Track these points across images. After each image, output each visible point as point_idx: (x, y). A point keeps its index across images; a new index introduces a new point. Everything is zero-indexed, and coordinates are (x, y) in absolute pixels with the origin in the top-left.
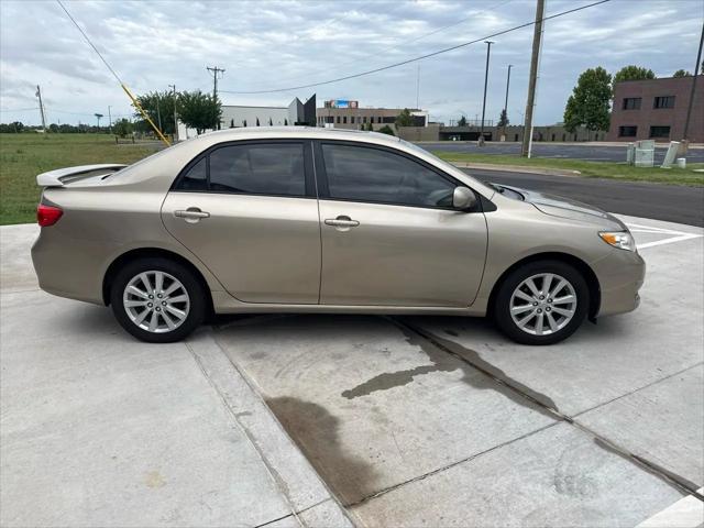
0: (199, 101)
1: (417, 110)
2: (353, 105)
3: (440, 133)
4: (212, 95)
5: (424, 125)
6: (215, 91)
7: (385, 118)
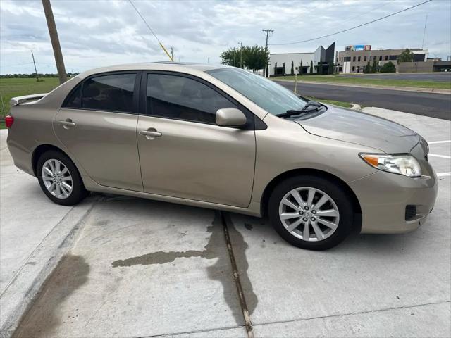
0: (256, 52)
1: (419, 50)
2: (367, 48)
3: (434, 66)
4: (264, 48)
5: (423, 60)
6: (267, 45)
7: (391, 56)
